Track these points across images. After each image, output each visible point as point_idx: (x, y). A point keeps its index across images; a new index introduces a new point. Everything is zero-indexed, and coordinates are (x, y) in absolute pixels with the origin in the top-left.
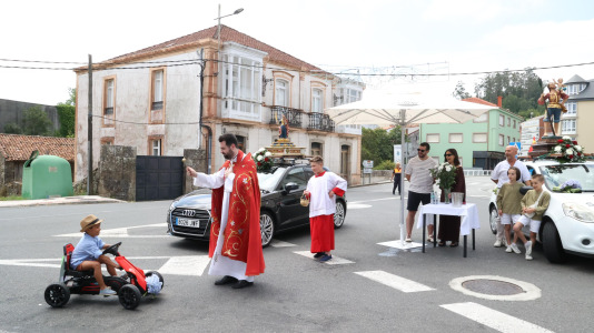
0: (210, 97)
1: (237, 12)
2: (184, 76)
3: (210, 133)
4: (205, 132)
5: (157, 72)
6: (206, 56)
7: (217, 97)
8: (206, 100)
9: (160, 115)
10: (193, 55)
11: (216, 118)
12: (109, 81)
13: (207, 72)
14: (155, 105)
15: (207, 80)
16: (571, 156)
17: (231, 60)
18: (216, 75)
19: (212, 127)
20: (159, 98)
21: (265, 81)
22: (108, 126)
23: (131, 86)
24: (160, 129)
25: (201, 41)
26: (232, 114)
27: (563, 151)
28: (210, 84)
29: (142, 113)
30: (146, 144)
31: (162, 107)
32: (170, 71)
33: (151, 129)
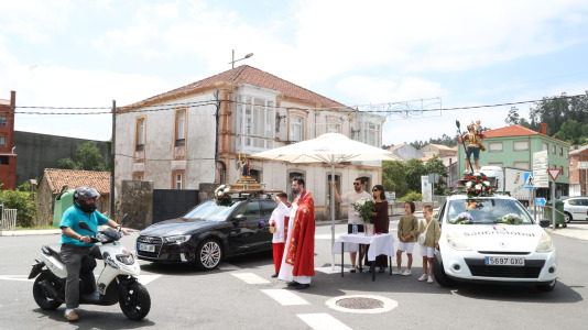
0: (224, 134)
1: (247, 57)
2: (202, 115)
3: (224, 168)
4: (220, 166)
5: (180, 112)
6: (221, 97)
7: (231, 134)
8: (221, 138)
9: (182, 152)
10: (210, 96)
11: (230, 154)
12: (140, 121)
13: (222, 111)
14: (179, 142)
15: (221, 119)
16: (480, 191)
17: (244, 100)
18: (230, 114)
19: (226, 162)
20: (181, 136)
21: (278, 118)
22: (139, 161)
23: (159, 124)
24: (182, 164)
25: (217, 84)
26: (244, 150)
27: (473, 186)
28: (225, 123)
29: (168, 150)
30: (170, 178)
31: (183, 145)
32: (191, 111)
33: (175, 164)
